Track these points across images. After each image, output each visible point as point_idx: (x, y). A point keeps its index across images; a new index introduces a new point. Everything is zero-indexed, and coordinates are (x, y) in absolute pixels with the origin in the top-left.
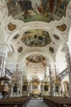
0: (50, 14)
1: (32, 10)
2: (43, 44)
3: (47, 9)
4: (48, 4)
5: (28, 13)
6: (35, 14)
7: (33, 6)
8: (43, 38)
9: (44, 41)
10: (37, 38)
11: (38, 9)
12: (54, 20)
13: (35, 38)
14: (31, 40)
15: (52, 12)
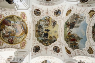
0: (69, 40)
1: (69, 28)
2: (40, 39)
3: (70, 38)
4: (72, 38)
5: (68, 26)
6: (67, 31)
7: (71, 29)
8: (47, 37)
9: (43, 38)
10: (46, 32)
11: (70, 32)
12: (67, 43)
13: (46, 30)
14: (43, 26)
15: (70, 41)
